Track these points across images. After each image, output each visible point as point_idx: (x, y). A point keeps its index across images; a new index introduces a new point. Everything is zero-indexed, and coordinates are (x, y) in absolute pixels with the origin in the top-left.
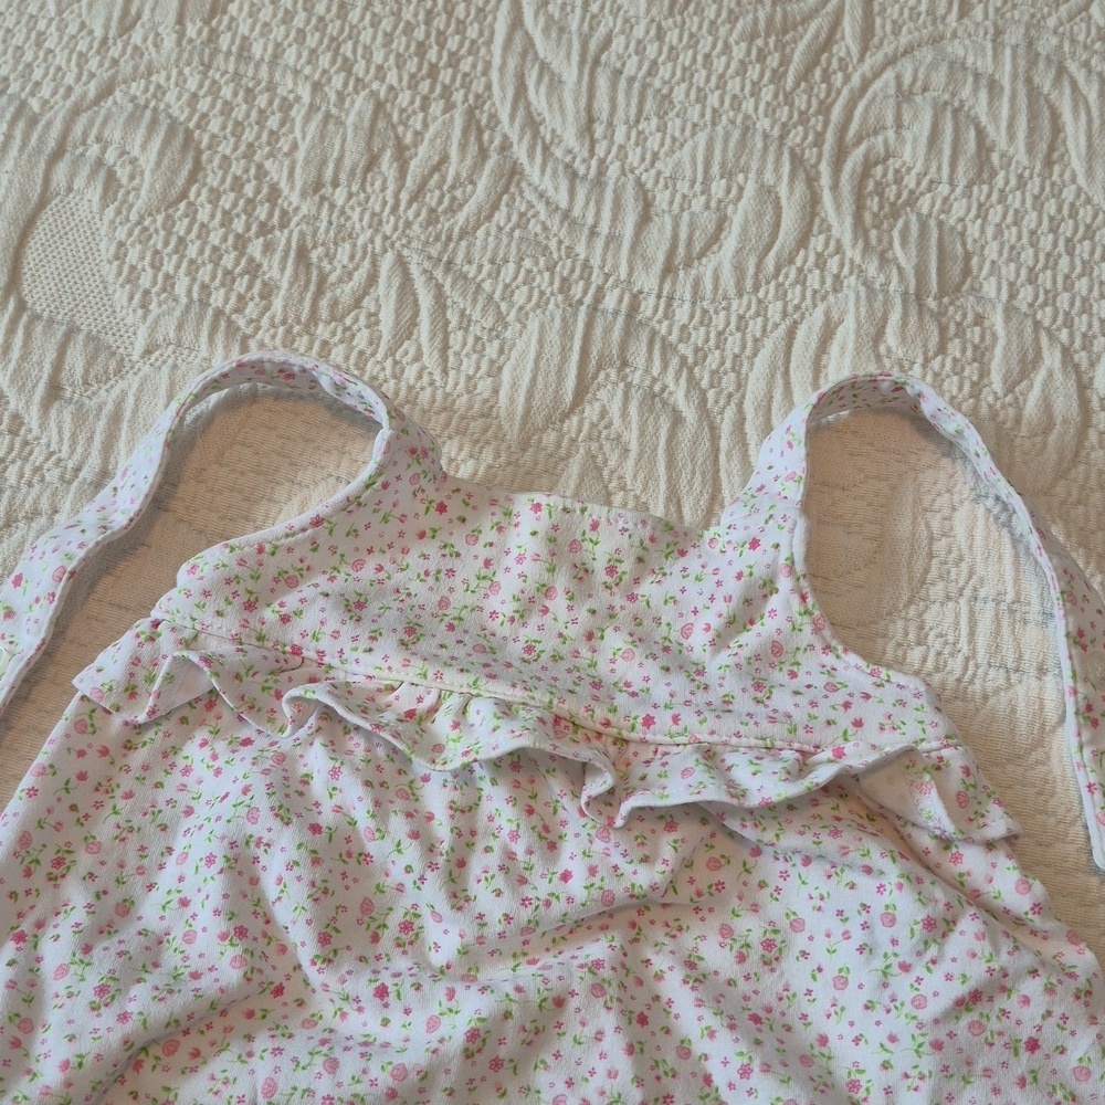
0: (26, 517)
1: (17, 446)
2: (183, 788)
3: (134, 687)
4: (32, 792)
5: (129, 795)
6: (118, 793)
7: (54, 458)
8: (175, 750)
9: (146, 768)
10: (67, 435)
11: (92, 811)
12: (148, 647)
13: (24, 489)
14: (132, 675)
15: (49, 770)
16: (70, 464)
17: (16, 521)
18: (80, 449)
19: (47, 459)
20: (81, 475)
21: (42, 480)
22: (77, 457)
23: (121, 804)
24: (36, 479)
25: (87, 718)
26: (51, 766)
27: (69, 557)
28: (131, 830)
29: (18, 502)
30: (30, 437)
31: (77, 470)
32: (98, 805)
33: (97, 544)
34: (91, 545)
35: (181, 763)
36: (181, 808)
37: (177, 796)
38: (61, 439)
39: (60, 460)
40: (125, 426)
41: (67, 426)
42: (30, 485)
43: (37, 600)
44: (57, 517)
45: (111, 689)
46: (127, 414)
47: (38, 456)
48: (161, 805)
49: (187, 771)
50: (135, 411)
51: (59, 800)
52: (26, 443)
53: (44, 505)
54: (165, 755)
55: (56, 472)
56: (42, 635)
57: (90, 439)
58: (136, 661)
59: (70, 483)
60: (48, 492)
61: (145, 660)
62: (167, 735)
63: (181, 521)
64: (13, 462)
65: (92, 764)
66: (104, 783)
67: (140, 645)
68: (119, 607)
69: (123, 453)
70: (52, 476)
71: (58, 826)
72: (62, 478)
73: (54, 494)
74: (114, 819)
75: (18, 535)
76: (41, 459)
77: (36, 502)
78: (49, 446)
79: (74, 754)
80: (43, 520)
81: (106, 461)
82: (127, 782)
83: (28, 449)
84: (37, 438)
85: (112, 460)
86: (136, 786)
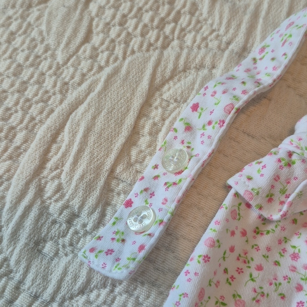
0: (196, 68)
1: (193, 22)
2: (294, 269)
3: (272, 195)
4: (206, 259)
5: (260, 268)
6: (253, 265)
7: (215, 34)
8: (286, 240)
9: (269, 249)
10: (225, 21)
11: (236, 275)
12: (286, 170)
13: (195, 50)
14: (273, 187)
15: (217, 244)
16: (225, 39)
17: (190, 69)
18: (231, 31)
19: (211, 33)
20: (231, 47)
21: (207, 46)
22: (229, 35)
23: (255, 274)
24: (203, 45)
25: (237, 209)
26: (218, 241)
27: (236, 98)
28: (263, 295)
29: (191, 58)
30: (201, 18)
31: (228, 43)
32: (240, 271)
33: (255, 92)
34: (251, 93)
35: (291, 251)
36: (294, 284)
37: (290, 274)
38: (221, 23)
39: (218, 36)
40: (261, 21)
41: (226, 16)
42: (199, 48)
43: (210, 123)
44: (214, 71)
45: (258, 193)
46: (263, 13)
47: (205, 30)
48: (280, 279)
49: (295, 257)
50: (268, 13)
51: (220, 265)
52: (198, 22)
53: (208, 61)
54: (280, 242)
55: (216, 43)
56: (213, 147)
57: (239, 26)
58: (277, 178)
59: (223, 51)
60: (211, 54)
61: (283, 178)
62: (283, 229)
63: (289, 87)
64: (190, 32)
65: (238, 241)
66: (242, 255)
67: (281, 168)
68: (248, 135)
69: (258, 38)
70: (213, 44)
71: (218, 284)
72: (219, 47)
73: (214, 56)
74: (251, 284)
75: (190, 78)
76: (207, 33)
77: (203, 59)
78: (212, 25)
79: (229, 233)
80: (205, 71)
81: (247, 41)
82: (257, 258)
83: (199, 25)
84: (206, 20)
85: (251, 40)
86: (263, 262)
